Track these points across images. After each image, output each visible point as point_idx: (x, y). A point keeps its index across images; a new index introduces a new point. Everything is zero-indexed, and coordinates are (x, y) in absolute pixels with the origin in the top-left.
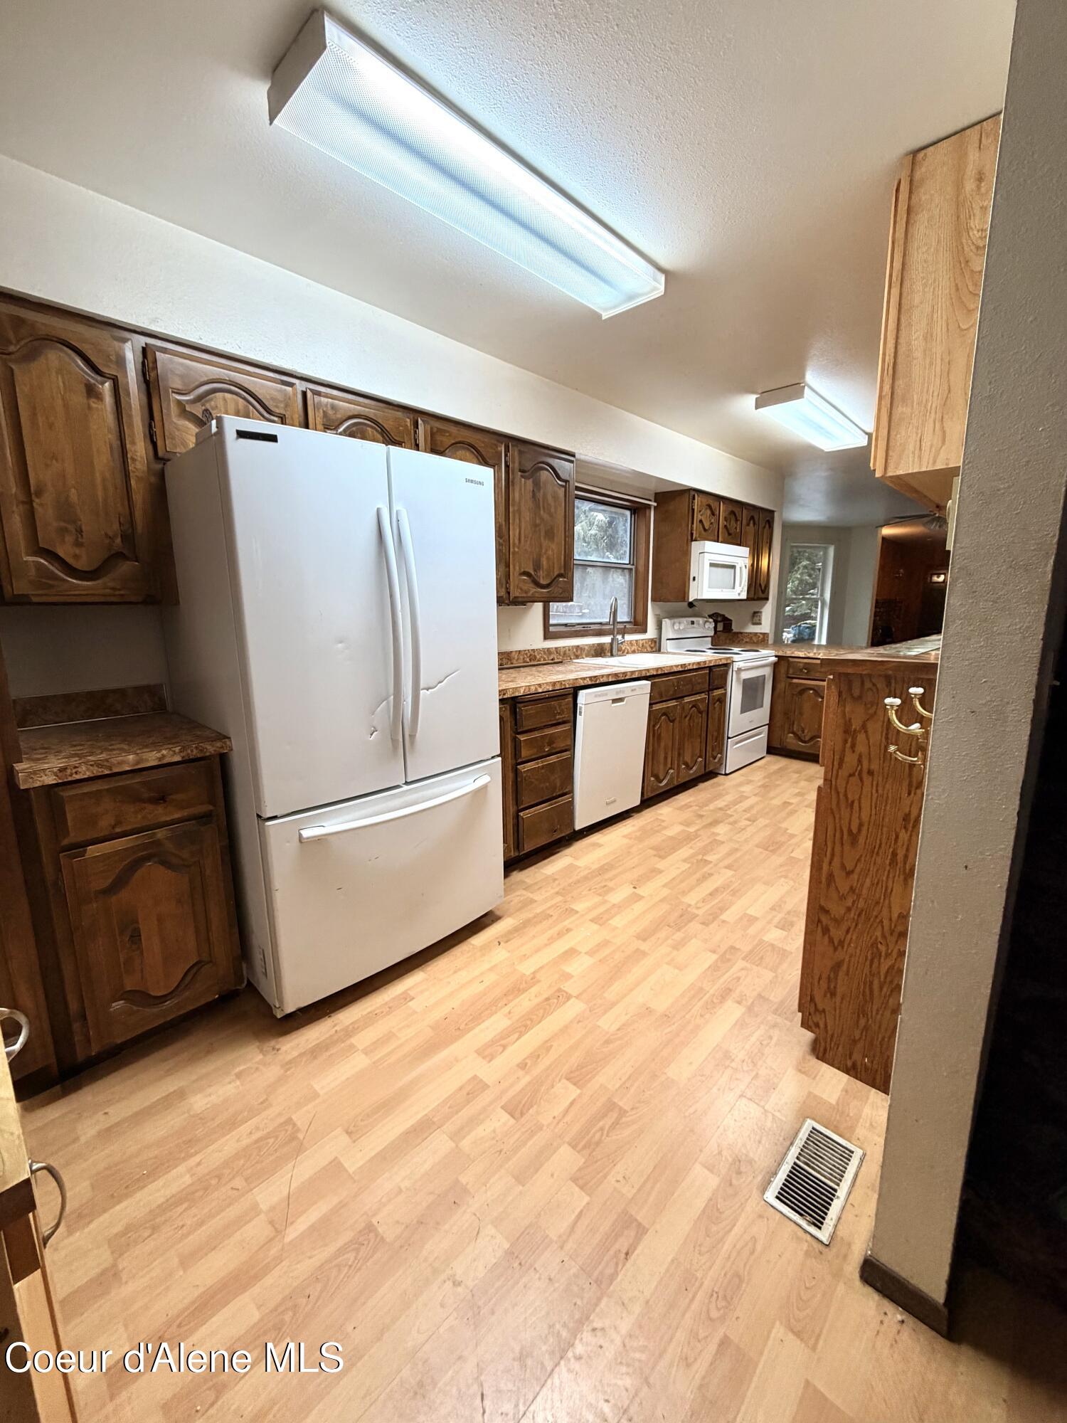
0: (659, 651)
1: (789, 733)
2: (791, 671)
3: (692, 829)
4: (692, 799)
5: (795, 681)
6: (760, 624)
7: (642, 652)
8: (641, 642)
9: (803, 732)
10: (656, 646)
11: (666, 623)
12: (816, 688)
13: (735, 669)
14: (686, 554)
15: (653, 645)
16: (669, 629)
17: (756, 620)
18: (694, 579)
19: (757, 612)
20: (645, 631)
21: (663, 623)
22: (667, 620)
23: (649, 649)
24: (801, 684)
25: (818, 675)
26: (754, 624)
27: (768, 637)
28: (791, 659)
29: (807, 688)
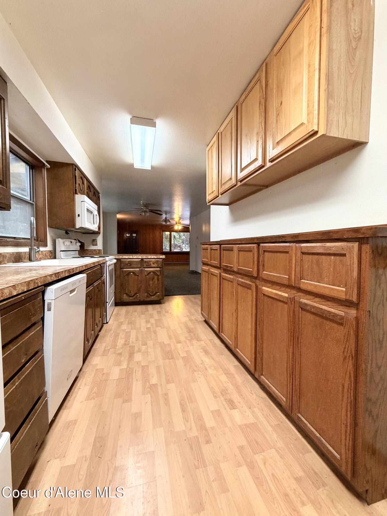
0: (55, 258)
1: (124, 294)
2: (122, 265)
3: (124, 366)
4: (104, 345)
5: (125, 269)
6: (97, 245)
7: (45, 259)
8: (44, 253)
9: (130, 292)
10: (53, 255)
11: (59, 242)
12: (133, 271)
13: (108, 265)
14: (73, 200)
15: (51, 255)
16: (62, 244)
17: (94, 243)
18: (79, 215)
19: (95, 240)
20: (46, 245)
21: (57, 241)
22: (59, 239)
23: (49, 257)
24: (127, 271)
25: (135, 266)
26: (93, 245)
27: (101, 251)
28: (122, 260)
29: (130, 272)
